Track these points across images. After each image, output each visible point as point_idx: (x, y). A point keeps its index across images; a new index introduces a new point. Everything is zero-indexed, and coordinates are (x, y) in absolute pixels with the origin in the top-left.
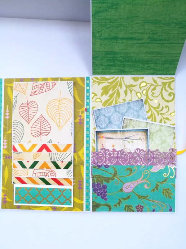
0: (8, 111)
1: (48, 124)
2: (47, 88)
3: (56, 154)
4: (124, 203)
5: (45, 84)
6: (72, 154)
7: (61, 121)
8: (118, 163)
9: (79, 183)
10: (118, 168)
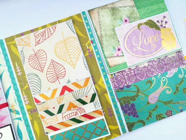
0: (18, 68)
1: (61, 66)
2: (49, 33)
3: (79, 91)
4: (154, 114)
5: (46, 31)
6: (93, 86)
7: (73, 59)
8: (137, 80)
9: (108, 111)
10: (138, 84)
